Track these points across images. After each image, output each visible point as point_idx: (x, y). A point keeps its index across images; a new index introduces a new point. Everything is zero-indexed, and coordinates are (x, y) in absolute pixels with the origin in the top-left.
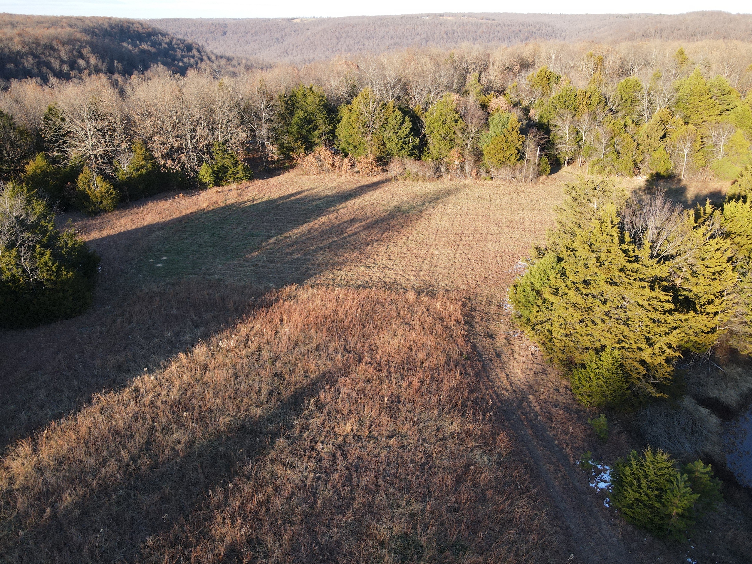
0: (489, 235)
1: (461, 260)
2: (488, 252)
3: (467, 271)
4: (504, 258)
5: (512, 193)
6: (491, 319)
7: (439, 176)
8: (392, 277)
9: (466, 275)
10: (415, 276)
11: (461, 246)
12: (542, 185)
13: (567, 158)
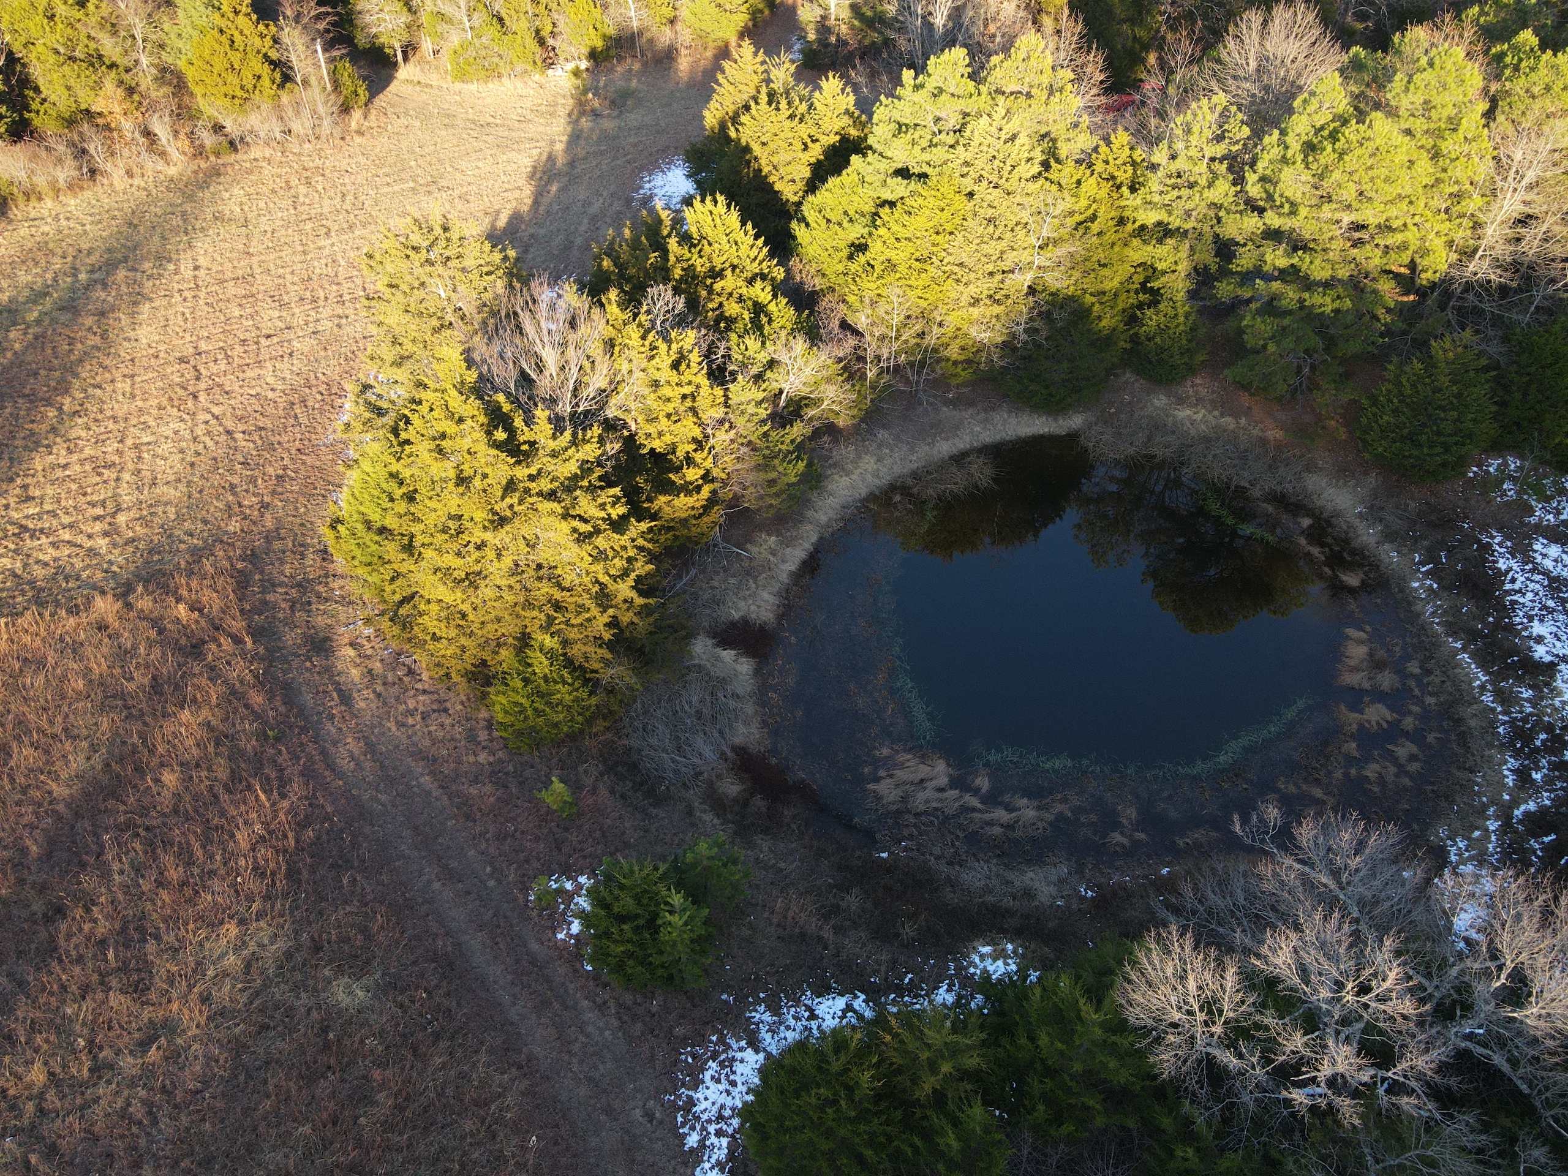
0: (263, 341)
1: (210, 444)
2: (270, 395)
3: (231, 471)
4: (310, 404)
5: (294, 182)
7: (93, 172)
9: (232, 487)
10: (106, 534)
11: (202, 397)
12: (358, 140)
13: (397, 45)
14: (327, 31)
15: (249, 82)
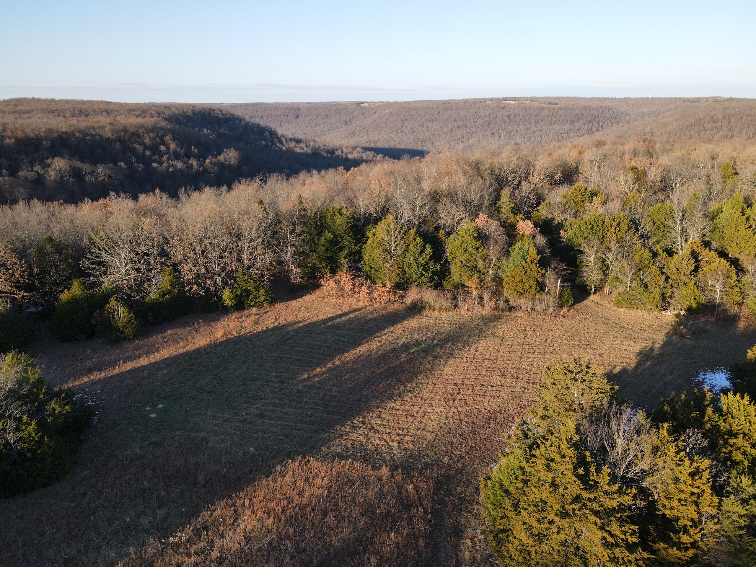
0: (490, 388)
1: (451, 422)
2: (483, 411)
3: (455, 437)
4: (498, 421)
5: (528, 328)
6: (464, 509)
7: (456, 306)
8: (375, 442)
9: (452, 443)
10: (398, 442)
11: (457, 402)
12: (562, 319)
13: (593, 286)
14: (565, 275)
15: (526, 287)
